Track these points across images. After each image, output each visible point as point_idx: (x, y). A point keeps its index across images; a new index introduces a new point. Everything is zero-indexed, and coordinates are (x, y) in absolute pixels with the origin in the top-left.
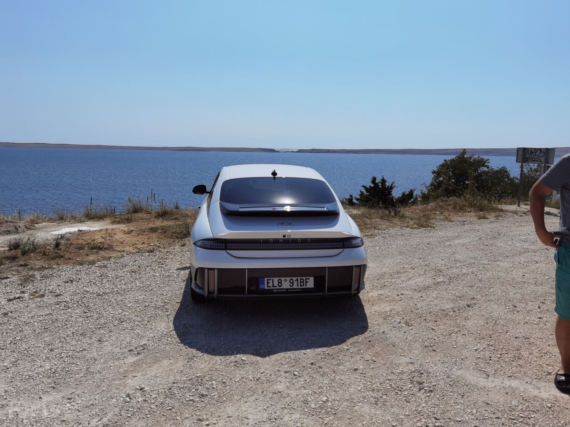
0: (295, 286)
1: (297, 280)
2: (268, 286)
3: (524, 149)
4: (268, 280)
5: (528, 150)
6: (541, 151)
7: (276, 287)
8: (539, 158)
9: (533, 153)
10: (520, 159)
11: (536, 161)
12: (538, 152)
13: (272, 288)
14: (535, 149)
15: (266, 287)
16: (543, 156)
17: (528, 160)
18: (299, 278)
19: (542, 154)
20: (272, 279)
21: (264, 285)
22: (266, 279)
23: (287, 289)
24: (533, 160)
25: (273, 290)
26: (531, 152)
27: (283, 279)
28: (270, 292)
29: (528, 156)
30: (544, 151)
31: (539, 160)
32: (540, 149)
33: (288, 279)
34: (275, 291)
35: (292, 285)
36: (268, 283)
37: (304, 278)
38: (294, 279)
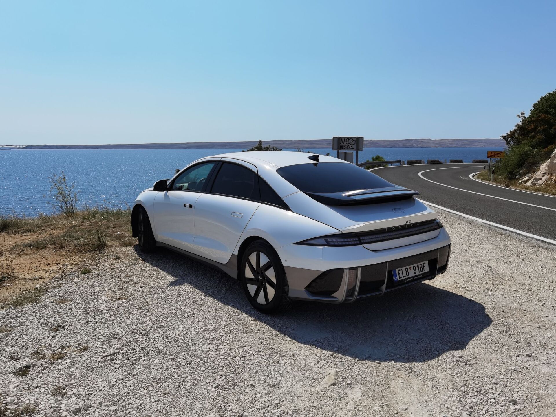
0: (418, 273)
1: (418, 266)
2: (400, 278)
3: (339, 138)
4: (399, 271)
5: (342, 139)
6: (352, 139)
7: (405, 276)
8: (351, 146)
9: (346, 141)
10: (336, 146)
11: (349, 148)
12: (350, 141)
13: (403, 278)
14: (348, 138)
15: (399, 279)
16: (354, 143)
17: (342, 148)
18: (419, 264)
19: (353, 142)
20: (401, 269)
21: (397, 277)
22: (397, 270)
23: (413, 277)
24: (347, 147)
25: (404, 280)
26: (345, 141)
27: (408, 267)
28: (402, 282)
29: (342, 144)
30: (356, 139)
31: (351, 147)
32: (352, 138)
33: (412, 266)
34: (406, 281)
35: (415, 272)
36: (399, 274)
37: (422, 263)
38: (416, 265)
